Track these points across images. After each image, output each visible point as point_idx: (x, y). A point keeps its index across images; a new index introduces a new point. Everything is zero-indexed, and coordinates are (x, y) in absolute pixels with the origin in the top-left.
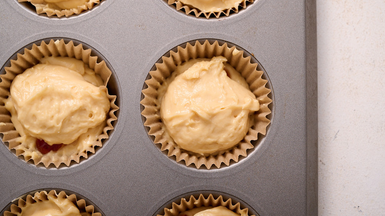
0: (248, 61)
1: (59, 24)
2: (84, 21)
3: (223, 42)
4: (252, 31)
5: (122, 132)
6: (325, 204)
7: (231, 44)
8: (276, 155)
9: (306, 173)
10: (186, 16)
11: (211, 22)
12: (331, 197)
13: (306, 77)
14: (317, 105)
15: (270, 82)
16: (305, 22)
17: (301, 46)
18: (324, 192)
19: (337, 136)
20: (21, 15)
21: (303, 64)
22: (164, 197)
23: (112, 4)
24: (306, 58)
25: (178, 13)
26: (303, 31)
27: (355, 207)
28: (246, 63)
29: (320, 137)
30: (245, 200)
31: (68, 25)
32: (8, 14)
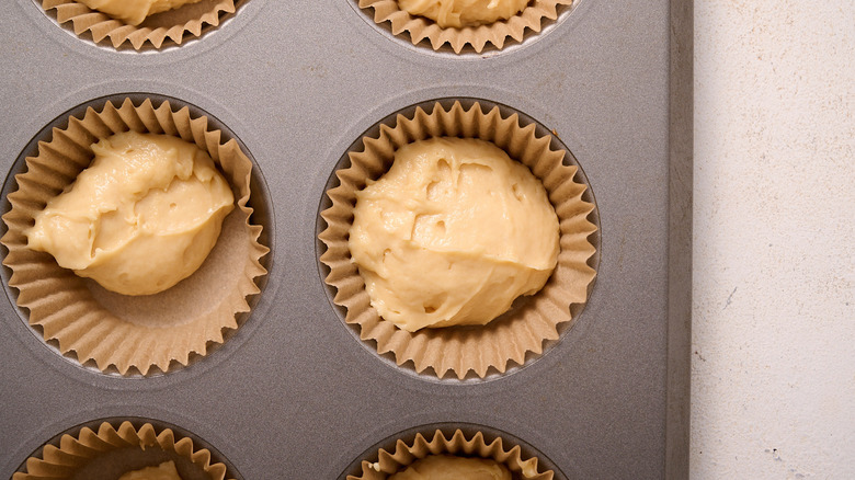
0: (544, 146)
1: (139, 64)
2: (193, 57)
3: (491, 105)
4: (555, 82)
5: (276, 298)
6: (703, 444)
7: (509, 110)
8: (601, 348)
9: (665, 386)
10: (414, 48)
11: (465, 62)
12: (716, 430)
13: (670, 181)
14: (691, 239)
15: (590, 192)
16: (670, 61)
17: (660, 114)
18: (703, 419)
19: (732, 299)
20: (57, 43)
21: (663, 153)
22: (365, 435)
23: (253, 20)
24: (670, 141)
25: (395, 40)
26: (663, 82)
27: (767, 451)
28: (541, 150)
29: (696, 302)
30: (534, 443)
31: (158, 67)
32: (28, 41)
